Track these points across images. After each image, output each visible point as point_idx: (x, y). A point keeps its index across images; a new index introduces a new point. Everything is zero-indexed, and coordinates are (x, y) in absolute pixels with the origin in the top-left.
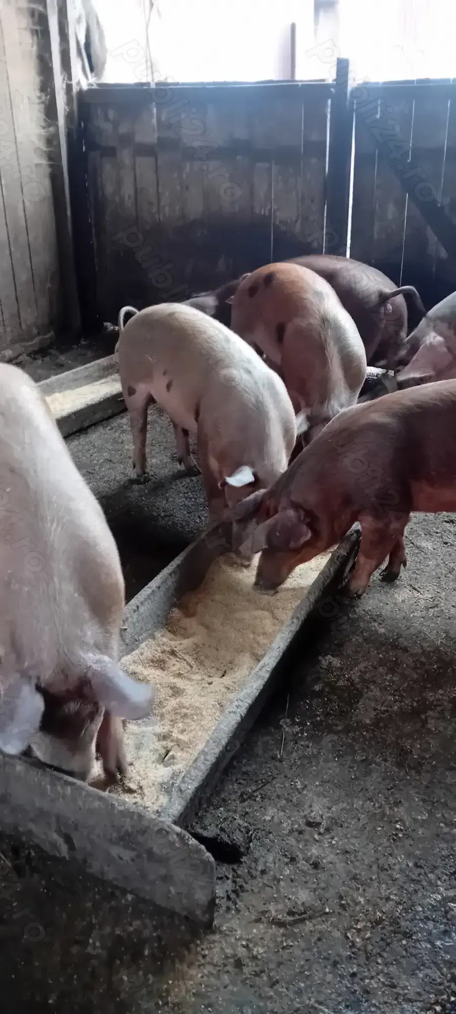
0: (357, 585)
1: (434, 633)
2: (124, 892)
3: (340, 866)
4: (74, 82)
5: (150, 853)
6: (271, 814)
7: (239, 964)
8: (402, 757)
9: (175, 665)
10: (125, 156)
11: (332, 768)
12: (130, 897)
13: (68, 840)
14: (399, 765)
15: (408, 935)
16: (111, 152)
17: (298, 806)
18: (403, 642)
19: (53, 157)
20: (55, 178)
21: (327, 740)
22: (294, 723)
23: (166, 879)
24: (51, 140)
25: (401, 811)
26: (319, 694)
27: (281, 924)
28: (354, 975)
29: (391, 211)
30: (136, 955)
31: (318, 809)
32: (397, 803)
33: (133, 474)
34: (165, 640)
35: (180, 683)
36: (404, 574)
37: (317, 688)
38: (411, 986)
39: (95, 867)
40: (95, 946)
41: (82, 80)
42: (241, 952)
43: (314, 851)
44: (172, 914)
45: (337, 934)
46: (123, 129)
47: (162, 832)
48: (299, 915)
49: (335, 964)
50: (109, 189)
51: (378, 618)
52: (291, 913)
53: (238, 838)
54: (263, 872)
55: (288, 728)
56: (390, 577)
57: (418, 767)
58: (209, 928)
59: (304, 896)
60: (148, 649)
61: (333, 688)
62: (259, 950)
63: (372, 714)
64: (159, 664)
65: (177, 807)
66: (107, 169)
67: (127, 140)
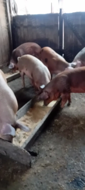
0: (62, 106)
1: (76, 115)
2: (16, 161)
3: (55, 156)
4: (12, 15)
5: (19, 154)
6: (43, 148)
7: (35, 173)
8: (68, 138)
9: (27, 121)
10: (22, 28)
11: (55, 139)
12: (17, 162)
13: (6, 152)
14: (67, 139)
15: (66, 169)
16: (19, 28)
17: (48, 146)
18: (70, 117)
19: (8, 29)
20: (9, 33)
21: (55, 134)
22: (49, 132)
23: (22, 159)
24: (8, 26)
25: (67, 147)
26: (54, 126)
27: (43, 167)
28: (56, 176)
29: (71, 37)
30: (17, 172)
31: (52, 147)
32: (67, 145)
33: (23, 87)
34: (26, 117)
35: (28, 124)
36: (71, 104)
37: (54, 125)
38: (66, 177)
39: (11, 157)
40: (10, 170)
41: (13, 14)
42: (36, 172)
43: (51, 154)
44: (24, 165)
45: (54, 169)
46: (21, 23)
47: (21, 150)
48: (47, 165)
49: (53, 174)
50: (19, 34)
51: (66, 112)
52: (45, 165)
53: (37, 152)
54: (41, 158)
55: (48, 132)
56: (69, 105)
57: (71, 139)
58: (30, 167)
59: (48, 162)
60: (22, 118)
61: (56, 125)
62: (39, 171)
63: (63, 130)
64: (24, 121)
65: (25, 146)
66: (19, 31)
67: (22, 25)
